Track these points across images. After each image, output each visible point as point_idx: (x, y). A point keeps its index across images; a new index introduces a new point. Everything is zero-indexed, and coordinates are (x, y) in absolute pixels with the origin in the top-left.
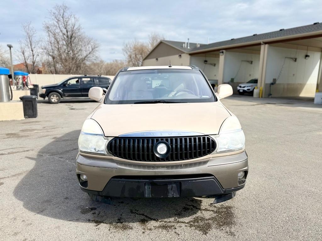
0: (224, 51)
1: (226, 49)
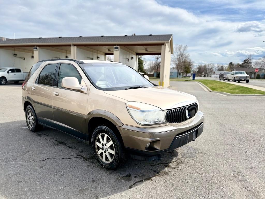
0: (38, 47)
1: (39, 46)
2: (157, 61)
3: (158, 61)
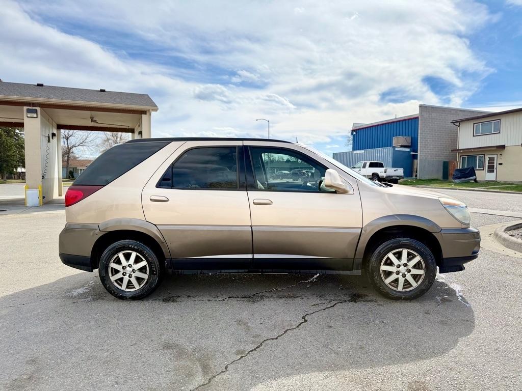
2: (66, 143)
3: (69, 142)
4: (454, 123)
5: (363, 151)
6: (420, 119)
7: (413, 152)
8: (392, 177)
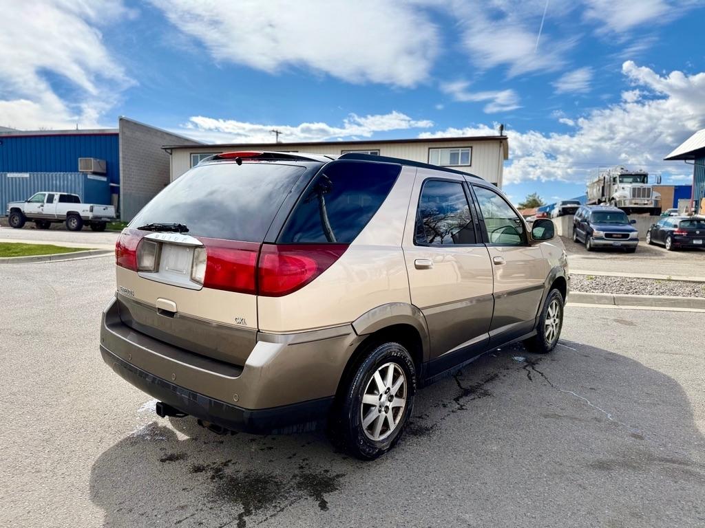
4: (165, 149)
5: (26, 175)
6: (120, 136)
7: (113, 183)
8: (101, 218)
